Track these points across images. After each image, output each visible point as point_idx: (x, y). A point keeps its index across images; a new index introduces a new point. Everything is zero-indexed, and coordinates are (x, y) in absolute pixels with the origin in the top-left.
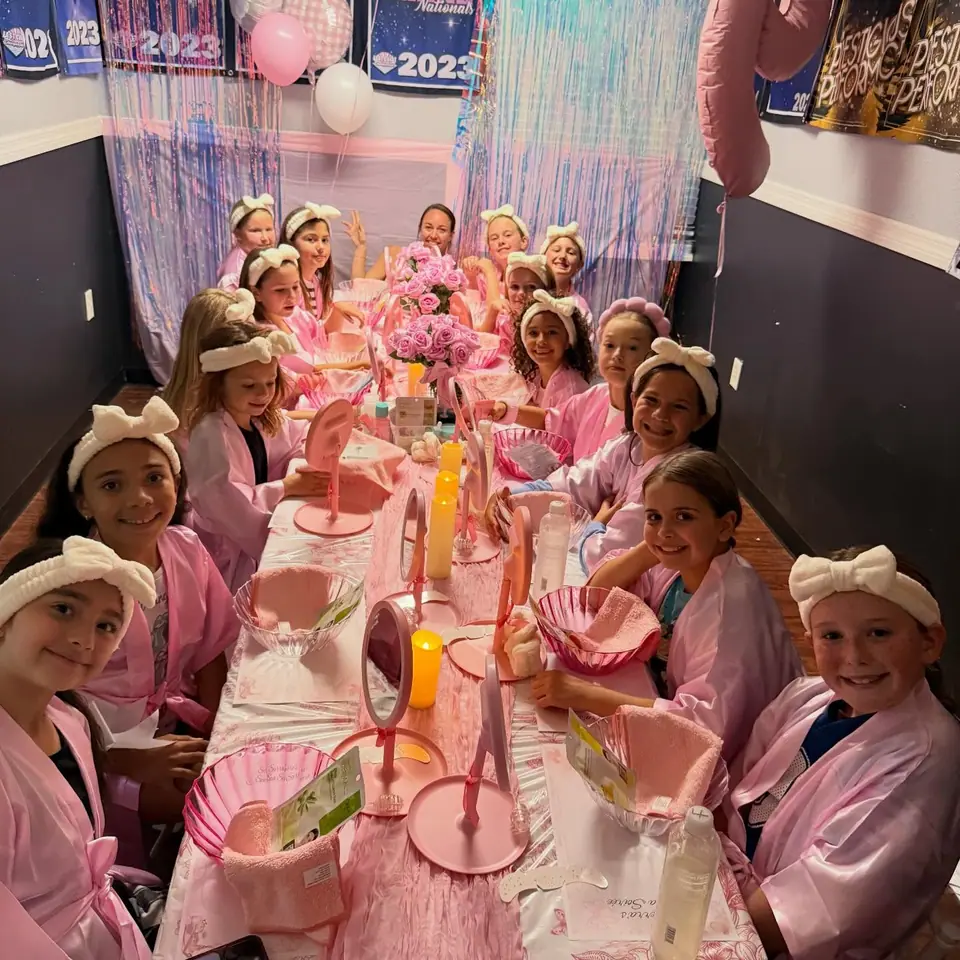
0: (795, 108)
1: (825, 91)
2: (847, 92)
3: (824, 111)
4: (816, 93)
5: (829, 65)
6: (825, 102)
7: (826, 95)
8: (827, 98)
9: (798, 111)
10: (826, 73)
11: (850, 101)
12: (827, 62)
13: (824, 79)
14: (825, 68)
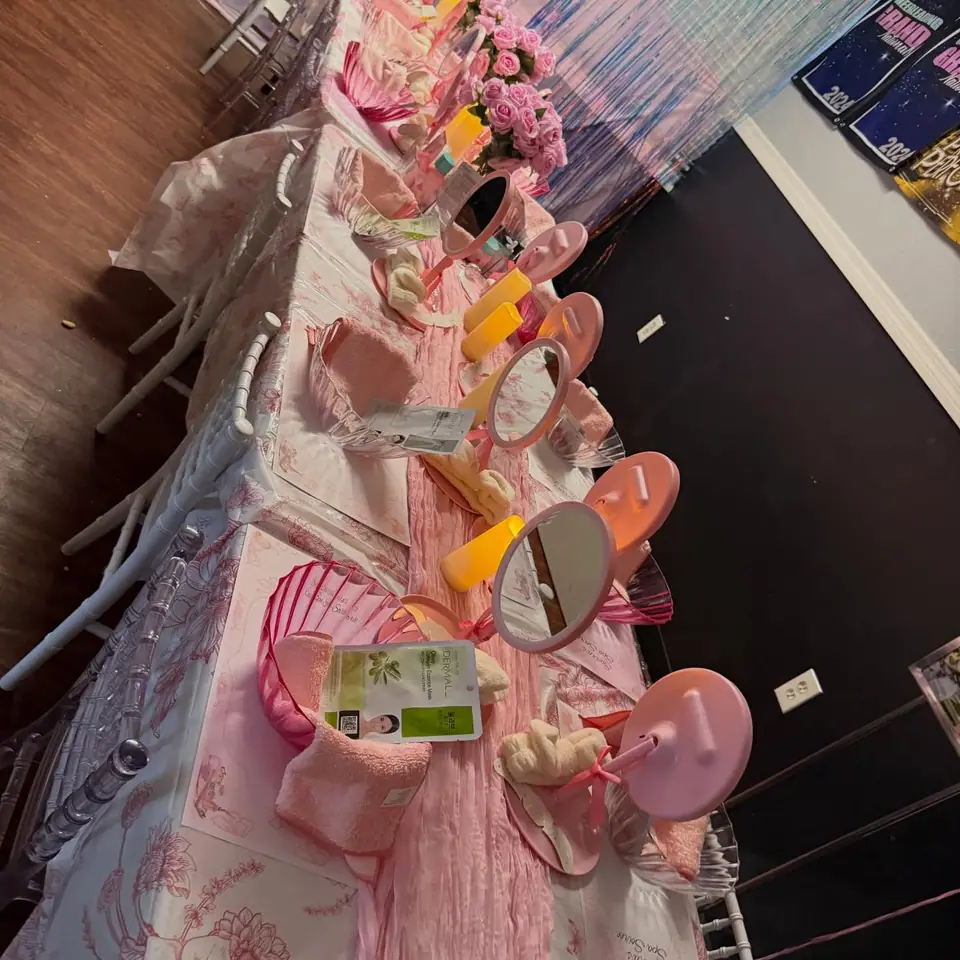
0: (883, 148)
1: (928, 161)
2: (952, 180)
3: (914, 177)
4: (919, 156)
5: (950, 141)
6: (921, 170)
7: (926, 164)
8: (925, 169)
9: (885, 154)
10: (942, 147)
11: (948, 190)
12: (950, 137)
13: (937, 150)
14: (944, 142)
